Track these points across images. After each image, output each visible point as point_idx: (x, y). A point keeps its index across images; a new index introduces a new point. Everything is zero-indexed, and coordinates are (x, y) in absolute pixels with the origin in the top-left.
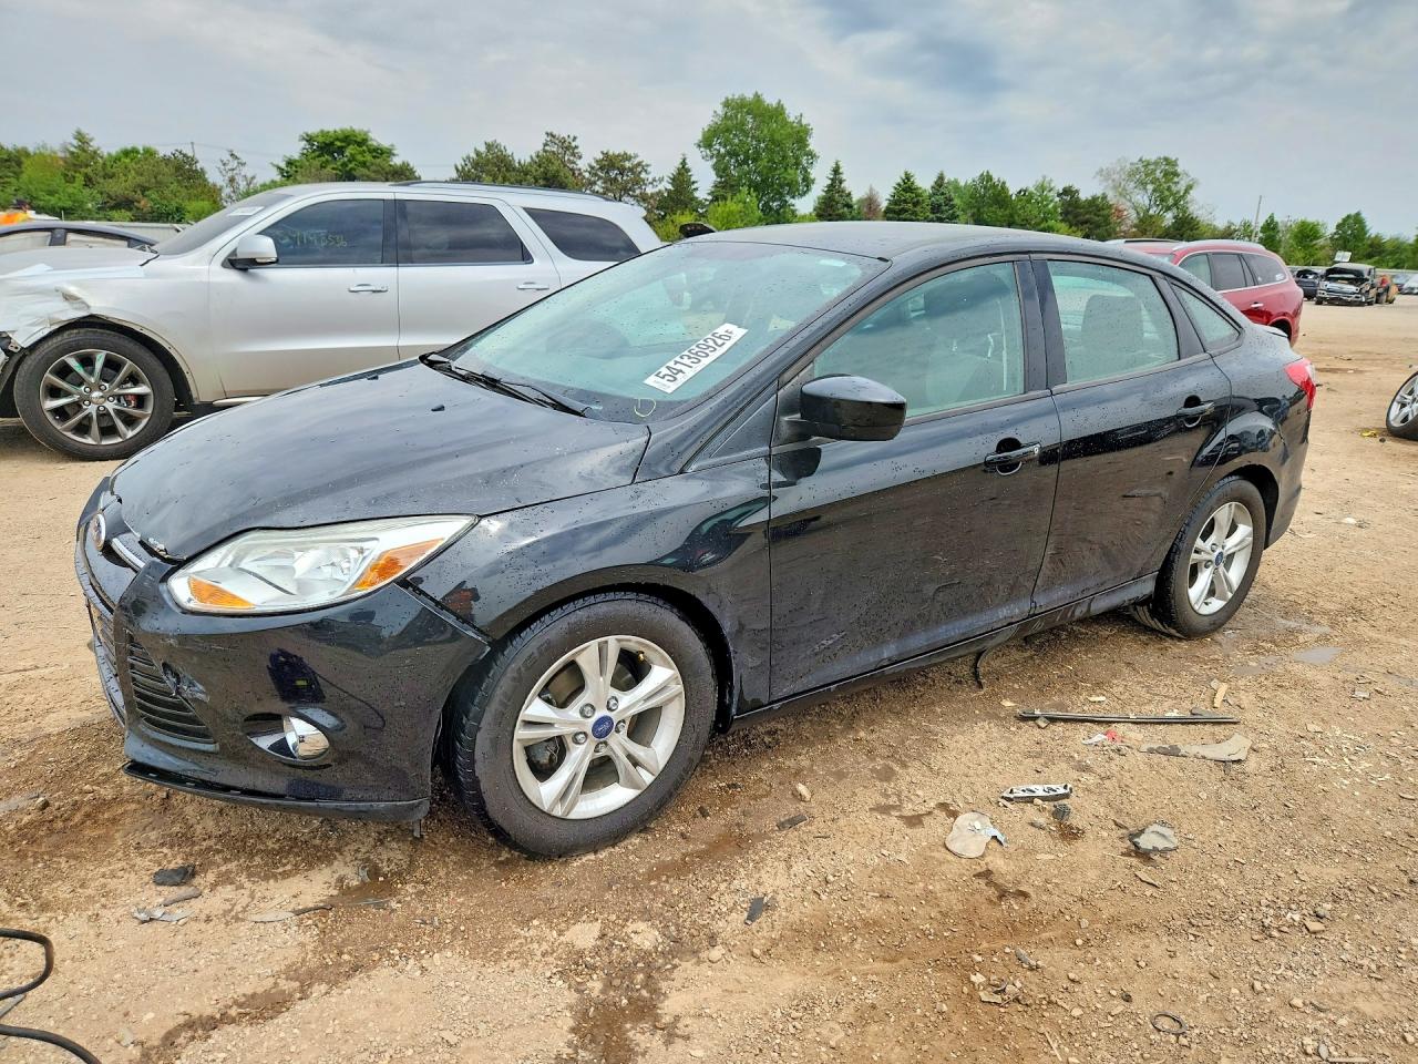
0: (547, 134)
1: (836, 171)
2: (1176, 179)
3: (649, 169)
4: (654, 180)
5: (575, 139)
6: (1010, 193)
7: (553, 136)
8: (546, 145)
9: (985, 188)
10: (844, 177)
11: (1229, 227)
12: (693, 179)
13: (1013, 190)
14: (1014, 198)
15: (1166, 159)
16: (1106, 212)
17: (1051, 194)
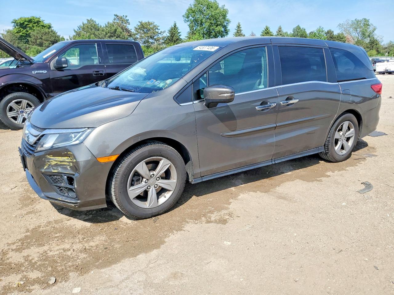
0: (115, 15)
1: (239, 27)
2: (368, 27)
3: (159, 28)
4: (161, 32)
5: (126, 16)
6: (307, 33)
7: (118, 16)
8: (115, 19)
9: (297, 32)
10: (242, 29)
11: (390, 43)
12: (179, 31)
13: (308, 32)
14: (308, 35)
15: (365, 19)
16: (344, 39)
17: (323, 33)
